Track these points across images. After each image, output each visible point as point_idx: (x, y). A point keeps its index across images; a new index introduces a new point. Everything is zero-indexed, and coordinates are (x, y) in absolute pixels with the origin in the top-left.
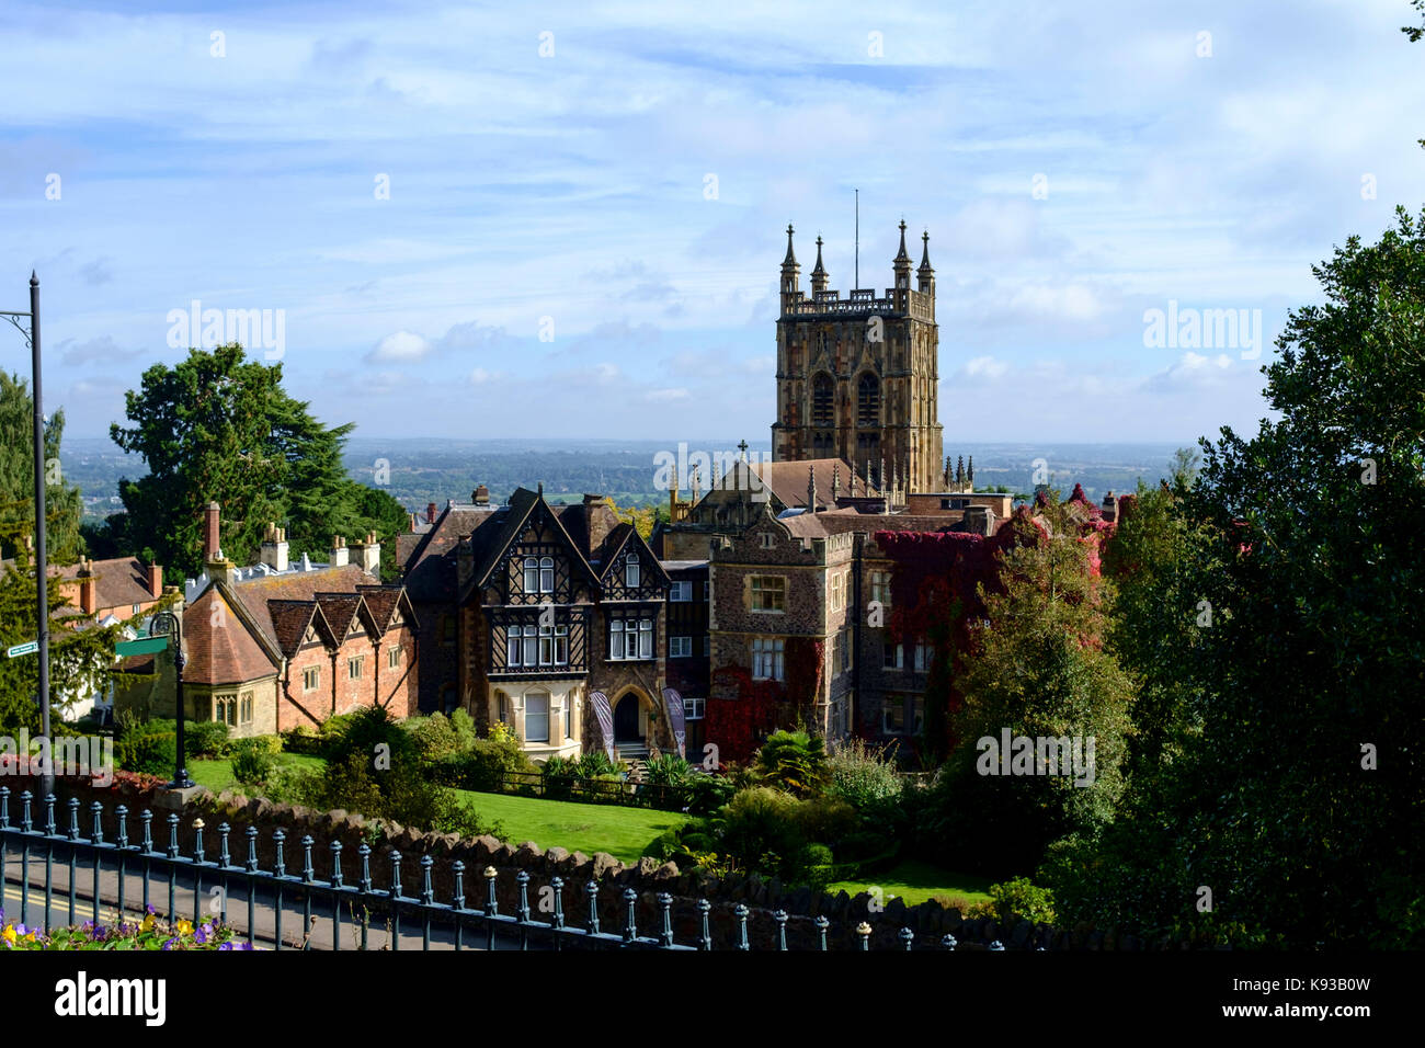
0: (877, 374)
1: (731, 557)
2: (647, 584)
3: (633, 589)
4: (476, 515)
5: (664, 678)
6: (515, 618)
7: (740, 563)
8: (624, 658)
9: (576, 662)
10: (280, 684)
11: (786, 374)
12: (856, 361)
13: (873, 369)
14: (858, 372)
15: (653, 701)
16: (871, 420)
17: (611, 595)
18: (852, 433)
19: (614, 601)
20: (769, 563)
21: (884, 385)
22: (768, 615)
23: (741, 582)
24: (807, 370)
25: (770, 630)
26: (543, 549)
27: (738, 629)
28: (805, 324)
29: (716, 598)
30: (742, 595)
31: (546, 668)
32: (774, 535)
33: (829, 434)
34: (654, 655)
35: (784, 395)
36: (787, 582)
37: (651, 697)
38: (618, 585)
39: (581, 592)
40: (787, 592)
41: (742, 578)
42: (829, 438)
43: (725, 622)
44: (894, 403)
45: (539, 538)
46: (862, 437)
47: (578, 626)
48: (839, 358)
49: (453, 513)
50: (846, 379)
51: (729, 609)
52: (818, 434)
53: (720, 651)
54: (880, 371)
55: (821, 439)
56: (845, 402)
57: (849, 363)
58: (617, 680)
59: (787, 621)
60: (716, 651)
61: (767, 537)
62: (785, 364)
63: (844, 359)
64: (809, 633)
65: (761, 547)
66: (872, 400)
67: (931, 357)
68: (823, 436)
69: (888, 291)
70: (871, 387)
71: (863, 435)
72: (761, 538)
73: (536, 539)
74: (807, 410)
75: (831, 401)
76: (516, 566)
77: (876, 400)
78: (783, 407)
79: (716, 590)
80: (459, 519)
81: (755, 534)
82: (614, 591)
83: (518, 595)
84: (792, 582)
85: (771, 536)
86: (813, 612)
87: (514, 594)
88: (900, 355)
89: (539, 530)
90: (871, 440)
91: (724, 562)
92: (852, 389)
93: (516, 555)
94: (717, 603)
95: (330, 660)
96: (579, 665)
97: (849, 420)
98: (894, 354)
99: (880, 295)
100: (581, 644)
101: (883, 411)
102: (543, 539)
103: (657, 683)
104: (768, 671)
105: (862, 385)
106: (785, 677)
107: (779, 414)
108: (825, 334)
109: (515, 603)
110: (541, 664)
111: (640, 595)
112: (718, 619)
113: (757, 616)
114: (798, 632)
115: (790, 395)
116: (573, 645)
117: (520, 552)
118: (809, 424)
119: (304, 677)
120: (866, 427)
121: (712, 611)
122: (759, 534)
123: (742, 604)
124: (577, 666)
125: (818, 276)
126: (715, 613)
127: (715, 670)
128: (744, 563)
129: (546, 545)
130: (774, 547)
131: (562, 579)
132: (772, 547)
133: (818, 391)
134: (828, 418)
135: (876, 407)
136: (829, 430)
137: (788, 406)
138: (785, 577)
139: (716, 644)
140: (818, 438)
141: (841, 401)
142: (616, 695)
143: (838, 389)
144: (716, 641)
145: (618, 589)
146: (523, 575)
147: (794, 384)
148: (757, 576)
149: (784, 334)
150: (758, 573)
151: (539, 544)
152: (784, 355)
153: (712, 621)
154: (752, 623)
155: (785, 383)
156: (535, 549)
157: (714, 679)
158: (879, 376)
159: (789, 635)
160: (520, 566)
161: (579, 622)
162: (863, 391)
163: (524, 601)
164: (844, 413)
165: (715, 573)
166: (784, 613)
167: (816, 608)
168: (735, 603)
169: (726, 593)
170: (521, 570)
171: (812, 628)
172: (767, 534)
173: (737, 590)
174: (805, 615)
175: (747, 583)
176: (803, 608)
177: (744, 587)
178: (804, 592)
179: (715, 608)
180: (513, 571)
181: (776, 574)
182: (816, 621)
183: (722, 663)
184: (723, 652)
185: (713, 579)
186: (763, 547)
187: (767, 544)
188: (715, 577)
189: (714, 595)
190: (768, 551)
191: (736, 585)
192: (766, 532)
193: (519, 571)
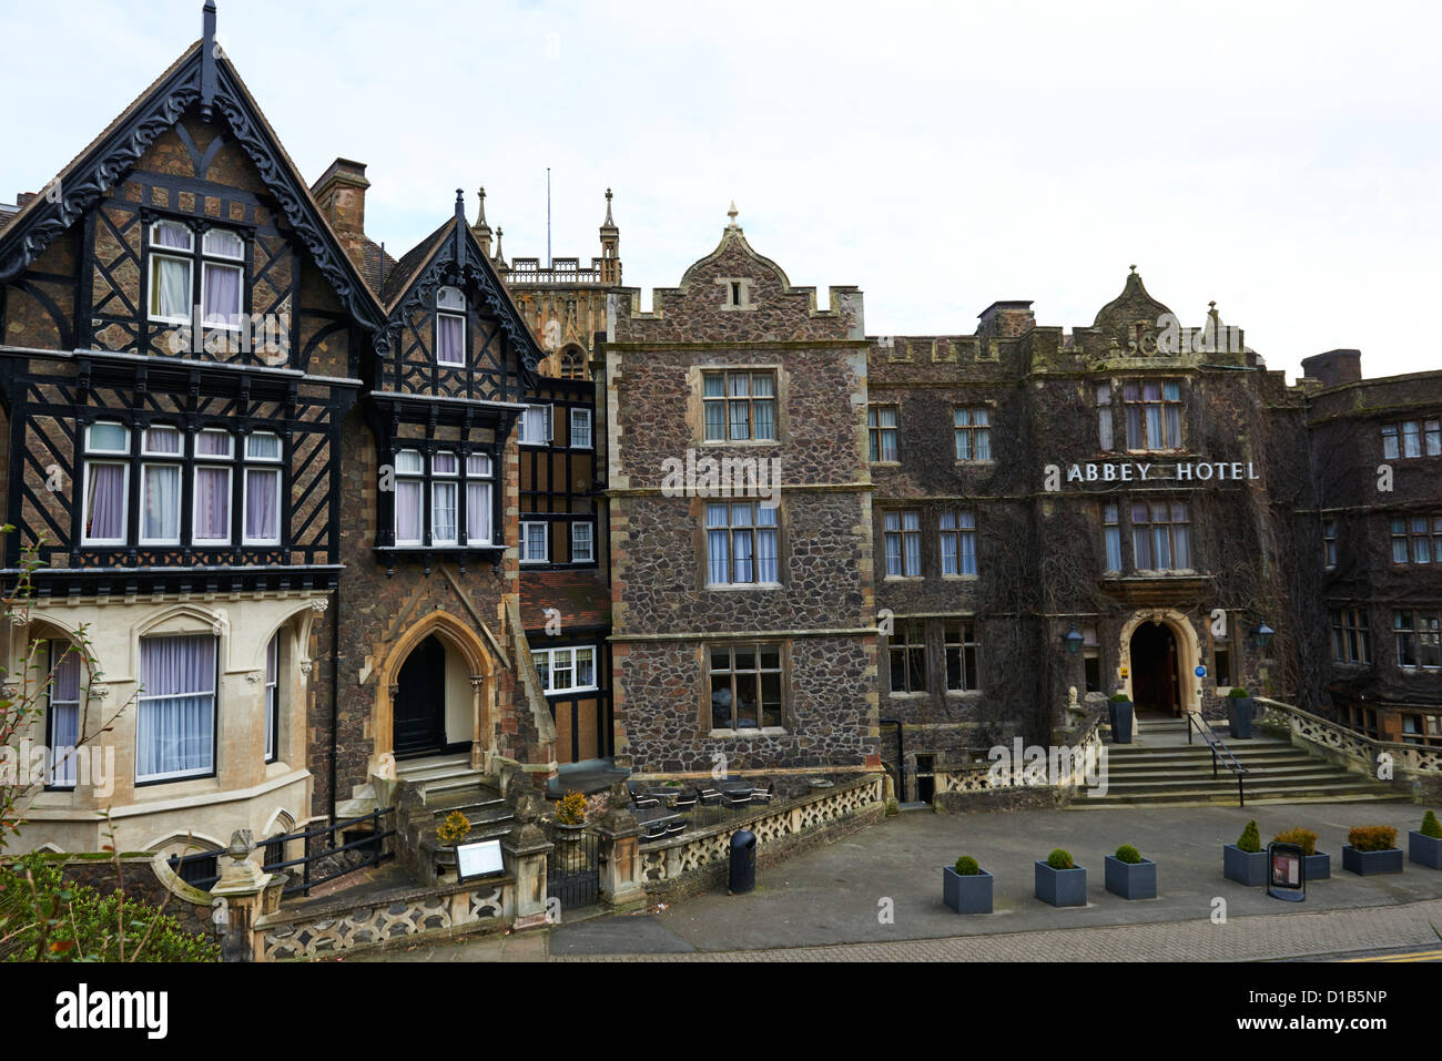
1: (656, 332)
2: (486, 362)
3: (452, 372)
5: (515, 597)
6: (110, 397)
7: (678, 342)
8: (427, 541)
9: (308, 538)
13: (578, 343)
14: (562, 345)
15: (493, 651)
17: (399, 380)
19: (407, 394)
20: (744, 339)
22: (743, 449)
23: (680, 380)
26: (213, 206)
29: (624, 420)
30: (682, 410)
31: (212, 553)
32: (749, 281)
34: (498, 539)
36: (784, 377)
37: (487, 640)
38: (417, 356)
39: (323, 346)
40: (784, 395)
41: (682, 376)
43: (647, 471)
47: (316, 438)
51: (653, 442)
53: (634, 536)
58: (406, 601)
59: (786, 460)
60: (625, 536)
61: (736, 287)
64: (836, 481)
65: (724, 308)
72: (723, 289)
73: (189, 169)
76: (119, 234)
79: (623, 403)
81: (711, 282)
82: (407, 368)
83: (121, 321)
84: (795, 379)
85: (745, 283)
86: (843, 438)
87: (109, 319)
91: (640, 342)
93: (120, 205)
94: (628, 431)
96: (315, 547)
100: (323, 488)
102: (213, 175)
103: (501, 608)
104: (744, 569)
105: (566, 361)
106: (780, 580)
109: (111, 345)
110: (196, 542)
111: (470, 386)
112: (628, 465)
113: (718, 453)
114: (811, 480)
116: (298, 490)
117: (134, 195)
121: (614, 449)
122: (718, 281)
123: (684, 430)
124: (310, 551)
126: (622, 453)
127: (624, 578)
129: (225, 195)
130: (754, 307)
131: (273, 296)
132: (746, 306)
138: (780, 367)
139: (625, 521)
142: (403, 641)
144: (625, 513)
145: (417, 367)
146: (142, 266)
148: (714, 367)
150: (718, 363)
151: (199, 185)
153: (614, 471)
157: (623, 598)
159: (793, 489)
161: (315, 427)
163: (143, 342)
165: (619, 367)
166: (777, 444)
167: (849, 428)
168: (666, 428)
169: (647, 407)
170: (138, 251)
171: (841, 472)
172: (735, 280)
173: (670, 401)
174: (825, 444)
175: (692, 384)
176: (819, 431)
177: (689, 393)
178: (821, 398)
179: (620, 440)
180: (105, 248)
181: (758, 361)
182: (850, 455)
183: (639, 561)
184: (642, 536)
185: (615, 380)
186: (728, 307)
187: (736, 302)
188: (619, 375)
189: (619, 414)
190: (739, 314)
191: (668, 390)
192: (734, 276)
193: (130, 253)
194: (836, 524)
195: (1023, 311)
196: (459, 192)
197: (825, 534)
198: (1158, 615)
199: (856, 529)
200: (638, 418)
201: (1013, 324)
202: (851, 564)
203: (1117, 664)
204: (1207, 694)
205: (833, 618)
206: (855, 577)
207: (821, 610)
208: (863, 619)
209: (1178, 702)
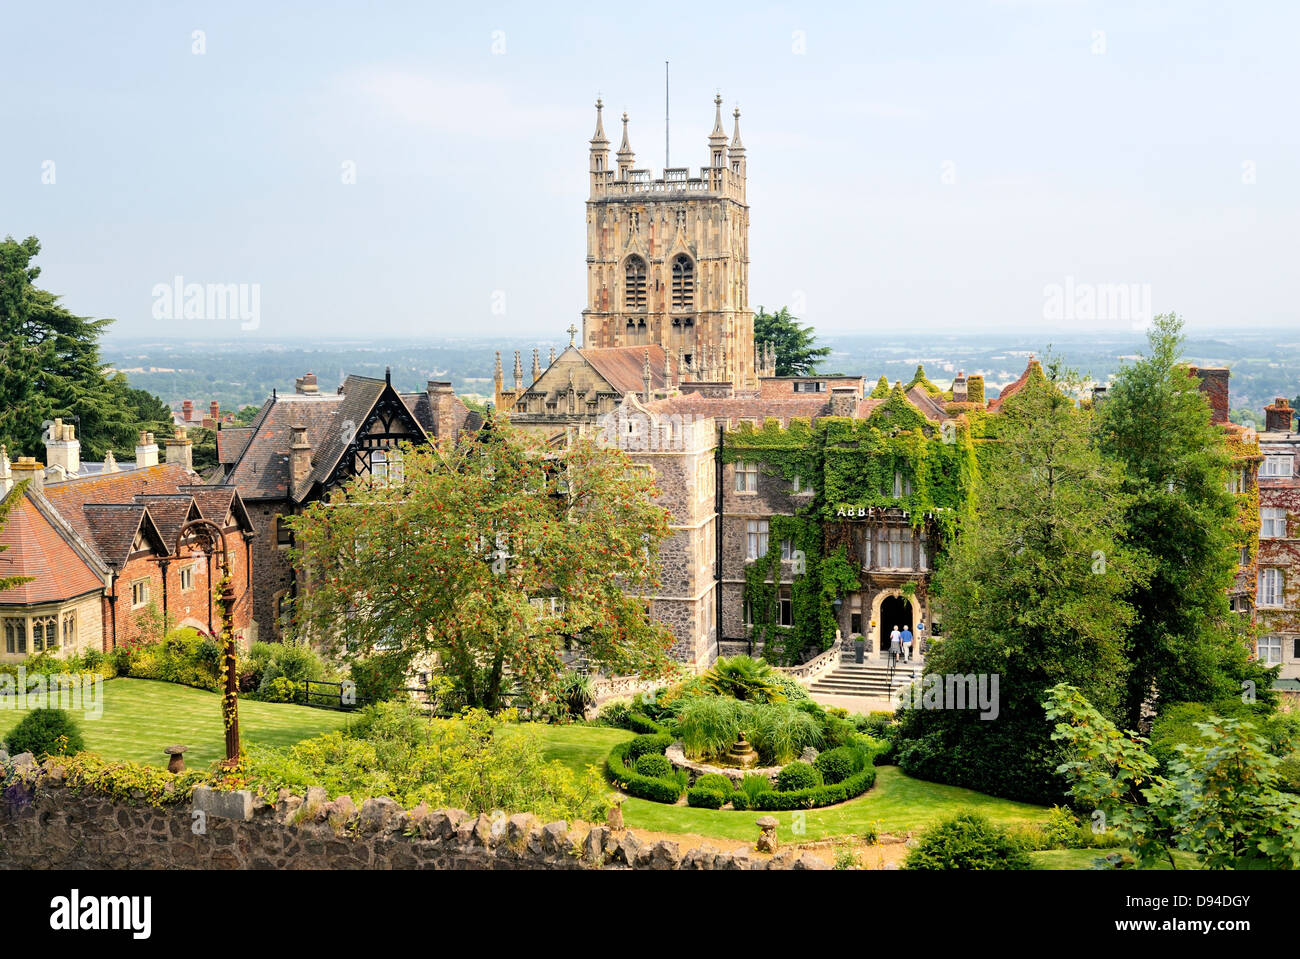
0: (691, 256)
4: (308, 406)
10: (107, 600)
11: (597, 258)
12: (670, 241)
13: (688, 252)
14: (672, 255)
16: (686, 304)
18: (667, 321)
21: (699, 267)
24: (619, 253)
26: (392, 441)
28: (616, 205)
33: (642, 320)
35: (595, 280)
36: (653, 471)
42: (642, 324)
44: (710, 287)
45: (387, 427)
46: (676, 323)
48: (652, 241)
49: (281, 404)
50: (660, 262)
52: (631, 321)
54: (695, 254)
55: (633, 325)
56: (659, 287)
57: (663, 246)
62: (596, 247)
63: (657, 242)
64: (678, 524)
66: (686, 284)
67: (742, 239)
68: (636, 322)
69: (704, 169)
70: (686, 269)
71: (677, 320)
73: (383, 431)
74: (619, 295)
75: (644, 285)
76: (362, 460)
77: (691, 284)
78: (595, 293)
80: (289, 410)
84: (658, 472)
86: (681, 503)
88: (717, 237)
89: (387, 420)
90: (686, 325)
92: (666, 274)
93: (362, 449)
95: (160, 570)
97: (663, 305)
98: (710, 236)
99: (695, 174)
101: (698, 296)
102: (392, 430)
105: (676, 269)
107: (590, 299)
108: (637, 214)
115: (601, 279)
117: (366, 444)
118: (621, 310)
119: (132, 591)
120: (681, 311)
125: (624, 155)
129: (396, 437)
133: (631, 275)
134: (640, 303)
135: (691, 291)
136: (643, 316)
137: (599, 292)
138: (651, 467)
140: (631, 324)
141: (654, 285)
143: (651, 273)
146: (370, 470)
147: (605, 268)
149: (594, 215)
151: (387, 436)
152: (595, 239)
155: (595, 267)
156: (384, 442)
158: (694, 259)
160: (367, 460)
162: (678, 274)
164: (658, 299)
167: (685, 498)
170: (369, 465)
174: (673, 506)
178: (671, 482)
180: (359, 466)
181: (640, 462)
182: (685, 511)
193: (366, 466)
194: (677, 545)
197: (671, 551)
198: (896, 593)
199: (687, 549)
202: (684, 566)
203: (869, 619)
205: (674, 592)
206: (686, 572)
207: (669, 588)
208: (689, 593)
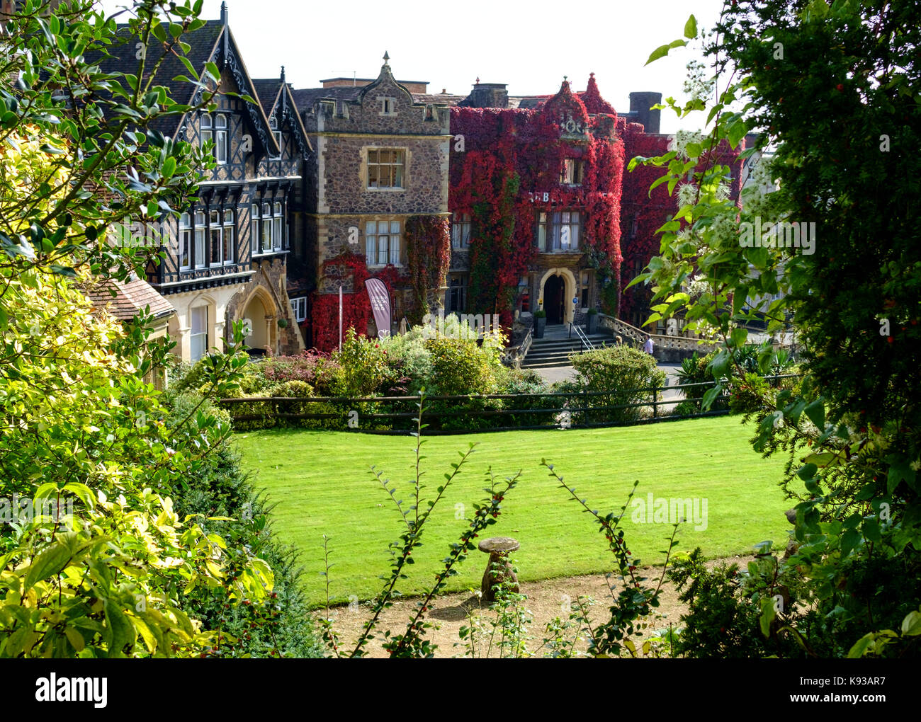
1: (345, 126)
2: (286, 156)
5: (285, 275)
7: (357, 133)
8: (260, 251)
9: (243, 260)
15: (278, 304)
19: (260, 178)
20: (390, 132)
22: (387, 193)
23: (357, 155)
25: (388, 210)
27: (352, 211)
29: (327, 175)
30: (357, 170)
32: (395, 100)
34: (283, 247)
36: (409, 155)
37: (276, 298)
40: (408, 166)
41: (358, 151)
43: (338, 204)
47: (246, 210)
51: (342, 188)
53: (330, 239)
59: (407, 199)
60: (326, 239)
61: (387, 102)
64: (431, 211)
65: (380, 114)
72: (380, 104)
79: (327, 166)
81: (374, 98)
85: (392, 101)
86: (435, 188)
91: (337, 131)
94: (330, 181)
96: (246, 263)
100: (247, 234)
103: (280, 282)
104: (383, 257)
106: (402, 262)
111: (280, 171)
112: (329, 200)
113: (374, 195)
114: (419, 210)
116: (240, 236)
121: (322, 191)
122: (378, 98)
123: (358, 181)
124: (244, 266)
126: (327, 194)
127: (325, 261)
128: (362, 133)
130: (395, 114)
132: (392, 114)
138: (407, 148)
139: (326, 231)
142: (247, 301)
144: (326, 226)
148: (374, 147)
150: (376, 144)
153: (321, 203)
154: (368, 203)
157: (324, 272)
159: (410, 215)
165: (326, 146)
166: (403, 190)
167: (439, 182)
168: (349, 180)
169: (339, 169)
170: (198, 132)
171: (434, 205)
172: (387, 99)
173: (351, 165)
174: (427, 191)
175: (363, 156)
176: (425, 184)
177: (361, 161)
178: (426, 165)
179: (326, 187)
181: (397, 145)
182: (439, 196)
183: (333, 252)
184: (335, 239)
185: (324, 153)
186: (382, 114)
187: (386, 110)
188: (326, 150)
189: (325, 172)
190: (389, 118)
191: (350, 160)
192: (386, 96)
193: (196, 133)
195: (502, 90)
196: (283, 67)
198: (559, 272)
200: (334, 175)
201: (496, 98)
203: (538, 297)
204: (577, 312)
209: (562, 316)
